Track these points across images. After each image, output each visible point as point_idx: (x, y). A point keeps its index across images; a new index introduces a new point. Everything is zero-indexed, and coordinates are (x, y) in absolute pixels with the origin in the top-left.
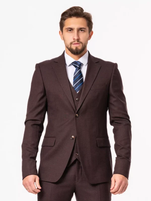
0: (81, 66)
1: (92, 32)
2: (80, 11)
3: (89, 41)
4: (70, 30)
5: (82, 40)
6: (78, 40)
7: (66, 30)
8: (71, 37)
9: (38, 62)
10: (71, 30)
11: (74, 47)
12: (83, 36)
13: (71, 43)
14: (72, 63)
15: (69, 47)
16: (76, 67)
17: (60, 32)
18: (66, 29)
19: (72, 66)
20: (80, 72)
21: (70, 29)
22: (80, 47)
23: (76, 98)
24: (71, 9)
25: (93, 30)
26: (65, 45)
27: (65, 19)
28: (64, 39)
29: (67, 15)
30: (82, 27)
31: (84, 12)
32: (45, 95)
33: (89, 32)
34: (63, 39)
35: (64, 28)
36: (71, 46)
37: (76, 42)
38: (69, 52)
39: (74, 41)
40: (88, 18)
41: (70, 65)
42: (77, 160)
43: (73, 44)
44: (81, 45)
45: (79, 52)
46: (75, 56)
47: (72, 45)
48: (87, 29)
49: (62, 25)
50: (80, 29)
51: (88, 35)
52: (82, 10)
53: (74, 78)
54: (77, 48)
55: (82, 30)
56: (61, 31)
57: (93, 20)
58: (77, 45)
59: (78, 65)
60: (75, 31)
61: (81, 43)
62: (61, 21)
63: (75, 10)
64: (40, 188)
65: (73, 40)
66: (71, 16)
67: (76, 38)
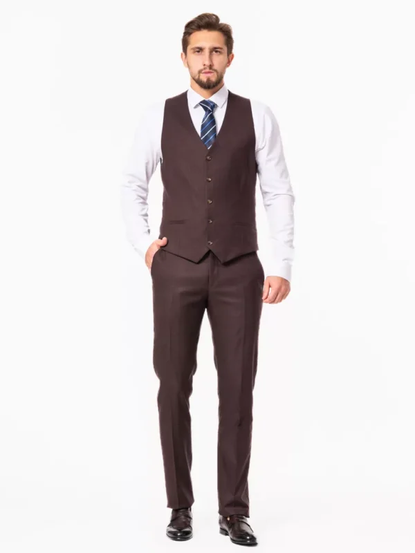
0: (214, 109)
1: (233, 55)
2: (214, 21)
4: (198, 52)
5: (216, 66)
6: (211, 67)
7: (192, 51)
8: (199, 62)
10: (200, 50)
11: (204, 78)
12: (218, 60)
13: (200, 72)
14: (200, 103)
15: (197, 77)
16: (205, 109)
17: (182, 54)
18: (192, 49)
19: (201, 108)
20: (212, 117)
21: (198, 50)
22: (213, 78)
24: (201, 18)
25: (234, 51)
26: (190, 74)
27: (190, 34)
28: (189, 66)
29: (193, 27)
30: (217, 45)
31: (220, 22)
33: (228, 55)
34: (186, 65)
35: (189, 48)
36: (199, 76)
37: (208, 70)
38: (196, 86)
39: (205, 69)
40: (226, 32)
41: (196, 107)
42: (210, 251)
43: (204, 73)
44: (215, 73)
45: (212, 85)
46: (206, 92)
47: (201, 74)
48: (225, 49)
49: (185, 43)
50: (214, 50)
51: (226, 61)
52: (217, 19)
53: (203, 126)
54: (208, 79)
55: (216, 52)
56: (184, 54)
57: (234, 36)
58: (209, 75)
59: (209, 107)
60: (207, 52)
61: (216, 71)
62: (184, 36)
63: (207, 19)
65: (202, 67)
66: (199, 28)
67: (207, 63)
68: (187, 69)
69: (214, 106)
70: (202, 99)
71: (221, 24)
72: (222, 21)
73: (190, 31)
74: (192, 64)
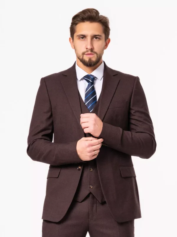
0: (94, 81)
1: (109, 40)
2: (94, 14)
3: (105, 51)
4: (83, 38)
5: (96, 49)
6: (92, 50)
7: (78, 37)
8: (83, 46)
10: (83, 37)
11: (86, 58)
12: (98, 45)
13: (83, 54)
14: (84, 77)
15: (81, 57)
16: (88, 81)
17: (70, 39)
19: (85, 81)
20: (93, 88)
21: (82, 37)
22: (94, 58)
24: (84, 12)
25: (110, 37)
26: (76, 55)
27: (76, 24)
28: (75, 48)
29: (79, 19)
30: (97, 33)
31: (100, 15)
33: (106, 40)
34: (73, 47)
35: (75, 35)
36: (83, 57)
37: (90, 52)
38: (81, 64)
39: (87, 51)
40: (104, 23)
41: (82, 79)
42: (90, 193)
43: (86, 54)
44: (95, 55)
45: (93, 64)
46: (87, 69)
47: (85, 56)
48: (103, 36)
49: (73, 31)
50: (95, 37)
51: (104, 44)
52: (97, 12)
53: (86, 95)
54: (90, 59)
55: (96, 38)
57: (111, 26)
58: (91, 56)
59: (91, 80)
60: (89, 39)
61: (96, 53)
62: (72, 26)
65: (85, 50)
66: (83, 20)
67: (89, 47)
68: (74, 50)
69: (94, 79)
70: (86, 74)
72: (102, 13)
73: (77, 22)
74: (78, 48)
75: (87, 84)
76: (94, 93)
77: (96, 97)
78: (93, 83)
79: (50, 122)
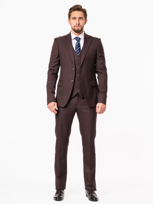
1: (87, 20)
2: (80, 7)
3: (85, 25)
4: (74, 19)
5: (81, 24)
6: (79, 24)
8: (74, 22)
9: (56, 37)
10: (75, 18)
11: (76, 28)
12: (81, 22)
13: (75, 26)
14: (75, 38)
15: (74, 28)
16: (77, 40)
17: (68, 20)
19: (75, 40)
20: (79, 44)
21: (74, 18)
22: (80, 29)
23: (78, 58)
24: (75, 6)
25: (87, 19)
27: (71, 12)
29: (73, 10)
30: (81, 16)
31: (82, 8)
32: (59, 56)
33: (85, 20)
35: (71, 18)
37: (78, 25)
38: (73, 31)
39: (77, 25)
40: (84, 12)
42: (77, 94)
44: (80, 27)
45: (79, 31)
46: (77, 34)
48: (84, 18)
49: (69, 16)
50: (80, 18)
51: (85, 22)
53: (76, 46)
54: (78, 29)
55: (81, 19)
58: (78, 27)
59: (78, 39)
60: (77, 19)
61: (81, 26)
62: (69, 13)
63: (77, 7)
64: (57, 109)
65: (76, 24)
66: (75, 10)
67: (78, 23)
68: (70, 25)
69: (80, 39)
70: (76, 36)
71: (83, 9)
72: (83, 8)
73: (71, 11)
74: (72, 23)
75: (76, 41)
76: (80, 46)
77: (80, 48)
78: (79, 41)
79: (58, 59)
